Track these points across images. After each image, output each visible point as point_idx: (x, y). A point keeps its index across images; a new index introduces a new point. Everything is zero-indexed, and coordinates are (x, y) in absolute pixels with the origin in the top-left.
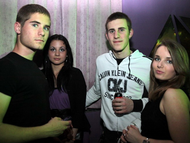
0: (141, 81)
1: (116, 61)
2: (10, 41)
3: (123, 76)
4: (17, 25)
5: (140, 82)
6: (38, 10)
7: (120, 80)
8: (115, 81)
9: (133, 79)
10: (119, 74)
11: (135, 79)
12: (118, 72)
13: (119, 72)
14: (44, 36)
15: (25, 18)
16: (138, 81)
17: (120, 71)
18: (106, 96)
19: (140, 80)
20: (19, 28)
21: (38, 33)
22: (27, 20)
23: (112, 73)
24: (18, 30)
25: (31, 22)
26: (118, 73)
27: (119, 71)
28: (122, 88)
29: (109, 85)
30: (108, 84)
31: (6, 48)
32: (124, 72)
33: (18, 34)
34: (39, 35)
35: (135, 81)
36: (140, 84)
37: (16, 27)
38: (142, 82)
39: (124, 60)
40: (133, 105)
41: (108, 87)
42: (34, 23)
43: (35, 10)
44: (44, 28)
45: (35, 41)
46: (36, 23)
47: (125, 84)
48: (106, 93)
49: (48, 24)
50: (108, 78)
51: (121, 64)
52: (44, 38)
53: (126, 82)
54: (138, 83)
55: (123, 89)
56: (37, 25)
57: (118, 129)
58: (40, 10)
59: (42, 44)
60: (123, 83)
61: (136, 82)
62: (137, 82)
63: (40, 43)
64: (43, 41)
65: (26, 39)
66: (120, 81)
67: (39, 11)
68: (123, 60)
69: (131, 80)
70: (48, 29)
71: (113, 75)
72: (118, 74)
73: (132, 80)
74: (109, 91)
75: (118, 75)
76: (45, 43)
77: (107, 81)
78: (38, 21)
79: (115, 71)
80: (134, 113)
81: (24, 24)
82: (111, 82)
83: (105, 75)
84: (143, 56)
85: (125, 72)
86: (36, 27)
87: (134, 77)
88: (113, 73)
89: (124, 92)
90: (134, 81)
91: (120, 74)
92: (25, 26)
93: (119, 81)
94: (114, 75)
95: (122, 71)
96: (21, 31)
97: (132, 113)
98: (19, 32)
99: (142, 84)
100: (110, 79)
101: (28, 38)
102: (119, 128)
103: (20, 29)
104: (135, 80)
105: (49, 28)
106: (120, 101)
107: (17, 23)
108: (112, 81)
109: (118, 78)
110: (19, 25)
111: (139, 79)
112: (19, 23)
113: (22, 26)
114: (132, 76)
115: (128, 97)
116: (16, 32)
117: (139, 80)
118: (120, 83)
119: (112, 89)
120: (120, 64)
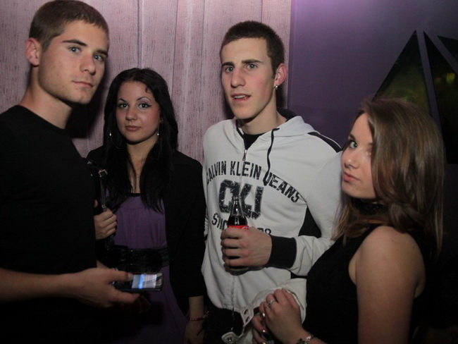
0: (298, 193)
1: (241, 140)
2: (13, 80)
3: (254, 176)
4: (33, 45)
5: (294, 195)
6: (83, 15)
7: (246, 185)
8: (235, 188)
9: (277, 185)
10: (246, 172)
11: (281, 185)
12: (244, 166)
13: (247, 166)
14: (93, 74)
15: (52, 32)
16: (291, 192)
17: (249, 164)
18: (215, 224)
19: (295, 190)
20: (36, 53)
21: (81, 67)
22: (56, 35)
23: (230, 167)
24: (34, 56)
25: (64, 42)
26: (244, 169)
27: (246, 163)
28: (250, 207)
29: (222, 196)
30: (220, 195)
31: (4, 96)
32: (256, 166)
33: (32, 66)
34: (82, 71)
35: (283, 192)
36: (295, 199)
37: (29, 50)
38: (299, 195)
39: (260, 137)
40: (271, 249)
41: (220, 201)
42: (72, 45)
43: (75, 14)
44: (95, 56)
45: (73, 84)
46: (77, 45)
47: (256, 197)
48: (216, 217)
49: (102, 47)
50: (220, 179)
51: (254, 146)
52: (92, 79)
53: (260, 191)
54: (289, 197)
55: (253, 210)
56: (79, 49)
57: (233, 305)
58: (86, 15)
59: (88, 92)
60: (252, 193)
61: (283, 195)
62: (286, 194)
63: (83, 89)
64: (91, 85)
65: (51, 77)
66: (248, 188)
67: (85, 18)
68: (258, 139)
69: (273, 188)
70: (102, 58)
71: (232, 172)
72: (243, 172)
73: (275, 187)
74: (222, 211)
75: (244, 174)
76: (94, 88)
77: (219, 187)
78: (83, 40)
79: (238, 163)
80: (271, 270)
81: (48, 45)
82: (228, 190)
83: (216, 172)
84: (311, 134)
85: (260, 167)
86: (77, 54)
87: (280, 182)
88: (232, 167)
89: (253, 217)
90: (280, 191)
91: (248, 172)
92: (50, 48)
93: (244, 190)
94: (236, 173)
95: (253, 164)
96: (42, 60)
97: (265, 269)
98: (36, 62)
99: (299, 200)
100: (226, 181)
101: (58, 75)
102: (235, 302)
103: (38, 54)
104: (282, 188)
105: (104, 56)
106: (236, 236)
107: (31, 41)
108: (230, 187)
109: (242, 181)
110: (38, 45)
111: (291, 188)
112: (38, 40)
113: (45, 47)
114: (276, 179)
115: (262, 229)
116: (29, 62)
117: (291, 190)
118: (246, 194)
119: (227, 207)
120: (249, 146)
